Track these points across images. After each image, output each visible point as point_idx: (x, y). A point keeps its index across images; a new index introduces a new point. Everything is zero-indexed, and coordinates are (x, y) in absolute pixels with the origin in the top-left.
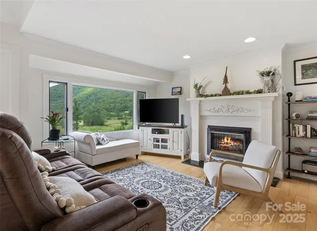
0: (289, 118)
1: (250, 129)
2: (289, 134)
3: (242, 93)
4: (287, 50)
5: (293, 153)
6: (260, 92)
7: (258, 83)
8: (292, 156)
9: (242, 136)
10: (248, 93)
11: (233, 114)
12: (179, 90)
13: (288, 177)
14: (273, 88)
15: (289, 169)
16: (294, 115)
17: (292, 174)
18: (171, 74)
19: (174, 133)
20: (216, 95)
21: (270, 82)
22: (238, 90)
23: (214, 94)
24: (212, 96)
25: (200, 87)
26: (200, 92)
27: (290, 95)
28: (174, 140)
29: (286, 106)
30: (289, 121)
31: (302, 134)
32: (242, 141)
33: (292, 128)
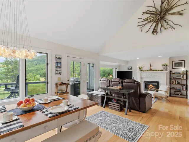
0: (171, 78)
1: (159, 82)
2: (171, 83)
3: (156, 71)
4: (170, 58)
5: (172, 89)
6: (162, 70)
7: (161, 68)
8: (171, 90)
9: (156, 84)
10: (159, 71)
11: (153, 77)
12: (131, 68)
13: (170, 96)
14: (166, 70)
15: (171, 93)
16: (172, 78)
17: (172, 95)
18: (127, 62)
20: (147, 71)
21: (165, 68)
22: (155, 69)
23: (146, 70)
24: (146, 71)
25: (141, 68)
26: (141, 69)
27: (171, 71)
29: (170, 75)
30: (171, 79)
31: (175, 83)
32: (156, 86)
33: (172, 81)
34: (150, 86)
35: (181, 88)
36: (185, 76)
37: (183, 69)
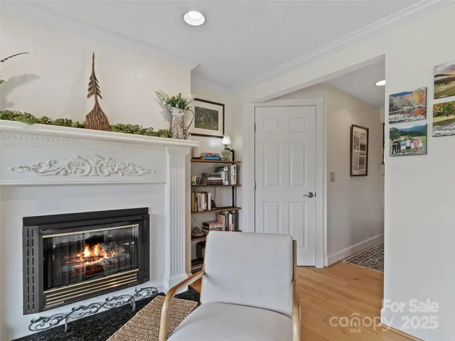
1: (146, 210)
11: (113, 178)
31: (204, 207)
32: (135, 239)
33: (195, 200)
34: (87, 253)
35: (223, 226)
36: (233, 172)
37: (226, 141)
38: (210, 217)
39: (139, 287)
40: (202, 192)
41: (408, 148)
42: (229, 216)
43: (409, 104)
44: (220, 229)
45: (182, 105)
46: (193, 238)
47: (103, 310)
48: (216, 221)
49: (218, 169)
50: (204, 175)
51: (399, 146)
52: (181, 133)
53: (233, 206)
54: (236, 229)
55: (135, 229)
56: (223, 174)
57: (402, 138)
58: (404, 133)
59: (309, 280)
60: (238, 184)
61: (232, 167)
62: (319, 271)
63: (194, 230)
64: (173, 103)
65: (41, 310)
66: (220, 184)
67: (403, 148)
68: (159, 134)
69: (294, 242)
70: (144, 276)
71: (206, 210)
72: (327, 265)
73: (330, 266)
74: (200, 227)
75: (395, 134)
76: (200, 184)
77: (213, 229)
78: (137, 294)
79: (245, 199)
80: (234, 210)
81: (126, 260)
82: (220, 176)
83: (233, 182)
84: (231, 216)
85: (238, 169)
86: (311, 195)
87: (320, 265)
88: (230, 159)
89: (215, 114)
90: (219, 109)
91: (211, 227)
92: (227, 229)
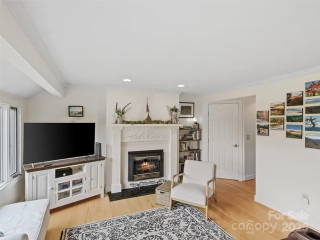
1: (162, 150)
11: (152, 139)
12: (80, 110)
18: (66, 87)
19: (92, 168)
25: (123, 113)
26: (123, 118)
28: (92, 178)
31: (184, 149)
32: (159, 161)
33: (181, 146)
34: (144, 164)
35: (193, 158)
36: (198, 134)
37: (195, 120)
38: (187, 154)
39: (160, 179)
40: (184, 143)
41: (263, 133)
42: (196, 154)
43: (263, 116)
44: (192, 159)
45: (176, 110)
46: (180, 162)
47: (149, 184)
48: (190, 156)
49: (191, 132)
50: (185, 135)
51: (260, 132)
52: (175, 121)
53: (198, 149)
54: (199, 160)
55: (159, 157)
56: (193, 135)
57: (261, 129)
58: (261, 127)
59: (232, 185)
60: (200, 139)
61: (198, 132)
62: (240, 182)
63: (180, 159)
64: (172, 110)
65: (133, 181)
66: (192, 139)
67: (261, 132)
68: (167, 123)
69: (215, 166)
70: (162, 175)
71: (186, 151)
72: (244, 180)
73: (246, 181)
74: (183, 158)
75: (259, 127)
76: (183, 139)
77: (188, 159)
78: (160, 181)
79: (203, 146)
80: (198, 151)
81: (156, 168)
82: (192, 136)
83: (198, 138)
84: (197, 153)
85: (200, 133)
86: (236, 146)
87: (241, 180)
88: (197, 128)
89: (190, 108)
90: (192, 105)
91: (187, 158)
92: (195, 159)
